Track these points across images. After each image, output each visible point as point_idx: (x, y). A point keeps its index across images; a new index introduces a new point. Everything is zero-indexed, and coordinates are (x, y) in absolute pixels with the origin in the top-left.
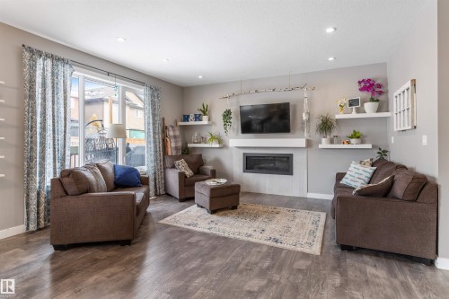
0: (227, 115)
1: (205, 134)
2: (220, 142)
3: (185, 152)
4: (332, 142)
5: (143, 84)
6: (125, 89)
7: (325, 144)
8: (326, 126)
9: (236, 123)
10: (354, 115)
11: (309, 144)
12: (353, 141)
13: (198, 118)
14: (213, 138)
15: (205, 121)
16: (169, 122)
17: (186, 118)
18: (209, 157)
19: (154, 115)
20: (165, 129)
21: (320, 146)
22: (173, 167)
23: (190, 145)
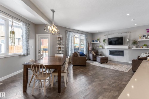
0: (105, 40)
1: (98, 45)
2: (102, 47)
3: (93, 49)
4: (137, 47)
5: (84, 34)
6: (80, 36)
7: (134, 48)
8: (135, 43)
9: (107, 42)
10: (144, 39)
11: (129, 48)
12: (144, 47)
13: (96, 41)
14: (101, 46)
15: (98, 42)
16: (89, 43)
17: (93, 41)
18: (100, 51)
19: (86, 41)
20: (88, 44)
21: (133, 48)
22: (91, 53)
23: (94, 48)
